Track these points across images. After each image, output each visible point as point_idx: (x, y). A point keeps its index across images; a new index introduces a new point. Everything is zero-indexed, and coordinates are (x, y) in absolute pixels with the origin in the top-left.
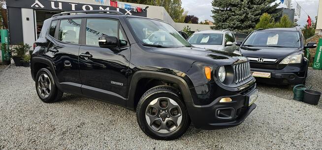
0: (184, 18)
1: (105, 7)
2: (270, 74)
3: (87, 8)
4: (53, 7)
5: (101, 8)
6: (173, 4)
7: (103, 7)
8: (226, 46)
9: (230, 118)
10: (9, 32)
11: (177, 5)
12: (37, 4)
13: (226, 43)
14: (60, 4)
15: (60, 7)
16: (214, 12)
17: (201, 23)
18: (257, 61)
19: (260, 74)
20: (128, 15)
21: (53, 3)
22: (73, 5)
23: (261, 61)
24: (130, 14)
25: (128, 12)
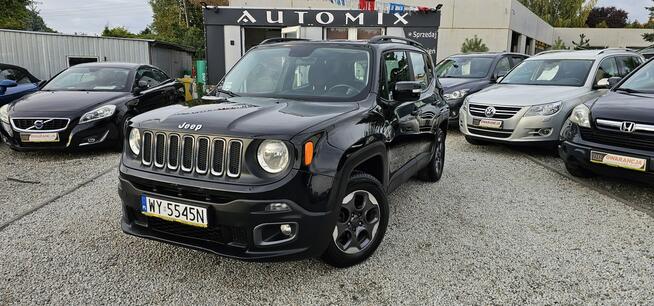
0: (587, 15)
1: (355, 13)
2: (643, 162)
3: (325, 18)
4: (270, 20)
5: (348, 15)
7: (351, 12)
8: (595, 87)
10: (207, 65)
12: (246, 17)
13: (595, 82)
14: (280, 14)
15: (280, 20)
17: (636, 26)
18: (618, 128)
19: (620, 159)
20: (400, 24)
21: (269, 14)
22: (301, 15)
23: (629, 128)
24: (405, 22)
25: (401, 18)
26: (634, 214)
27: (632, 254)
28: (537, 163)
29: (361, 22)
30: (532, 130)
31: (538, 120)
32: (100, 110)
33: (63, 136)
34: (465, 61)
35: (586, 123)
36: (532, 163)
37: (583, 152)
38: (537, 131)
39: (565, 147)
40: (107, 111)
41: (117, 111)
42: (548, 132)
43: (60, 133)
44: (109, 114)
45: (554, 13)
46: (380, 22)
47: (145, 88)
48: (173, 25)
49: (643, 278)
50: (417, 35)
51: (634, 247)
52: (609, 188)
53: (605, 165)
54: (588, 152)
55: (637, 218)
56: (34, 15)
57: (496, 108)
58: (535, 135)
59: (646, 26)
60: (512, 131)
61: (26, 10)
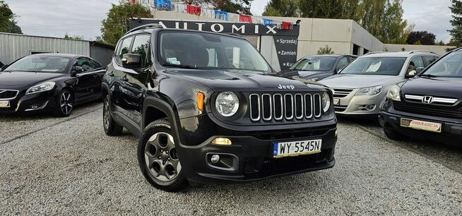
0: (407, 36)
1: (239, 25)
2: (439, 125)
3: (217, 28)
4: (177, 28)
5: (234, 26)
6: (387, 14)
7: (236, 24)
8: (407, 77)
9: (232, 169)
11: (394, 16)
14: (185, 24)
15: (185, 28)
16: (454, 23)
17: (441, 44)
18: (420, 101)
19: (422, 123)
20: (271, 34)
21: (177, 24)
22: (200, 25)
23: (429, 101)
24: (275, 32)
25: (271, 29)
26: (432, 165)
27: (428, 193)
28: (365, 130)
29: (243, 32)
30: (361, 106)
31: (365, 98)
32: (42, 85)
33: (13, 104)
34: (316, 59)
35: (398, 98)
36: (360, 130)
37: (395, 119)
38: (364, 107)
39: (382, 116)
40: (48, 86)
41: (55, 87)
42: (372, 108)
43: (11, 101)
44: (49, 88)
45: (384, 34)
46: (257, 32)
47: (80, 71)
48: (115, 35)
49: (436, 210)
50: (282, 42)
51: (430, 188)
52: (416, 147)
53: (411, 129)
54: (399, 119)
55: (435, 167)
56: (13, 24)
57: (335, 90)
58: (363, 109)
59: (448, 45)
60: (346, 106)
61: (8, 21)
